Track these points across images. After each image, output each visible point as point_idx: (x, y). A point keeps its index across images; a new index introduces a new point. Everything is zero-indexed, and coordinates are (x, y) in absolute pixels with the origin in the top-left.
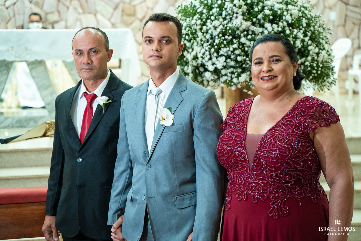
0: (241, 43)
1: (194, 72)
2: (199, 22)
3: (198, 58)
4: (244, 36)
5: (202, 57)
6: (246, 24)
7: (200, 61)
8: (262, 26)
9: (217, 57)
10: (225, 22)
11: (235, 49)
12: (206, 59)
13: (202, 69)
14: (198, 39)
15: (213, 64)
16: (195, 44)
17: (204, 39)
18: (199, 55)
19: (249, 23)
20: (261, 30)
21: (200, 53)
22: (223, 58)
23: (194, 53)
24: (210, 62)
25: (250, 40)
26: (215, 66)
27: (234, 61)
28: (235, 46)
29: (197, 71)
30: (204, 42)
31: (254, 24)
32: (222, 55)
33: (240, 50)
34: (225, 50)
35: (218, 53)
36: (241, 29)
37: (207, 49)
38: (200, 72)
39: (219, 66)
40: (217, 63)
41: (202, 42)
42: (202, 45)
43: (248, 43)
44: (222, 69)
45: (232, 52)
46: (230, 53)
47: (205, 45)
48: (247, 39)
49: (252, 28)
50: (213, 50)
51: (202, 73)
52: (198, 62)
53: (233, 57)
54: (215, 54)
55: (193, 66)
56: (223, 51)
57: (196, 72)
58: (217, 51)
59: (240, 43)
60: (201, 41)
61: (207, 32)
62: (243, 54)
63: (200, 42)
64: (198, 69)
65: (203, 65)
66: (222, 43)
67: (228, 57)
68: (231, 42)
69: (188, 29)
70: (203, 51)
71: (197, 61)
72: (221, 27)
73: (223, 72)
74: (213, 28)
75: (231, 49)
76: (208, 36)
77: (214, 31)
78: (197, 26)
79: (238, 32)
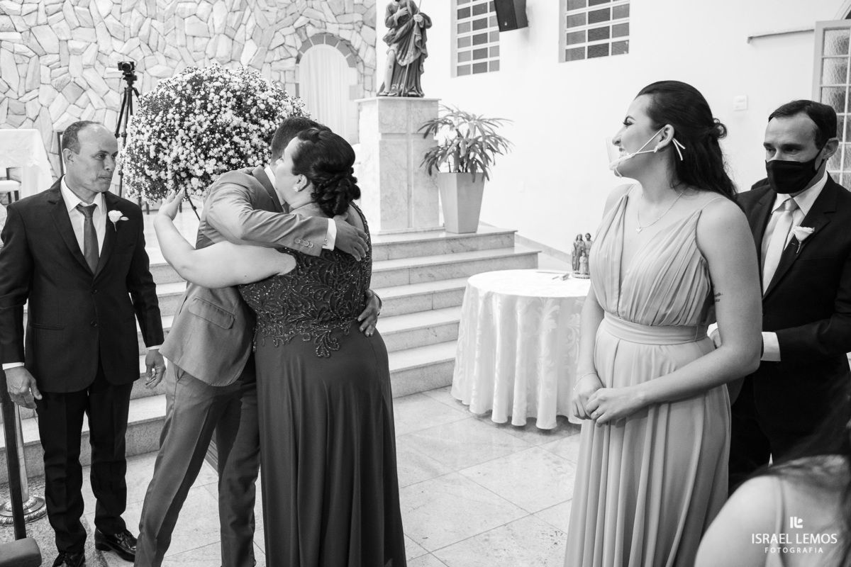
0: (234, 142)
1: (174, 178)
2: (177, 116)
3: (180, 161)
4: (237, 134)
5: (186, 160)
6: (238, 121)
7: (182, 165)
8: (255, 122)
9: (205, 160)
10: (212, 117)
11: (228, 150)
12: (192, 162)
13: (184, 175)
14: (178, 138)
15: (201, 168)
16: (174, 143)
17: (185, 137)
18: (182, 157)
19: (241, 119)
20: (256, 127)
21: (183, 154)
22: (214, 161)
23: (174, 155)
24: (197, 165)
25: (244, 139)
26: (204, 170)
27: (226, 164)
28: (228, 145)
29: (178, 177)
30: (186, 141)
31: (245, 120)
32: (211, 157)
33: (233, 151)
34: (216, 150)
35: (206, 155)
36: (232, 125)
37: (192, 149)
38: (181, 177)
39: (209, 171)
40: (206, 166)
41: (184, 142)
42: (184, 144)
43: (242, 142)
44: (212, 174)
45: (224, 153)
46: (221, 153)
47: (188, 145)
48: (240, 137)
49: (244, 125)
50: (199, 151)
51: (184, 179)
52: (180, 166)
53: (225, 159)
54: (203, 156)
55: (173, 171)
56: (213, 152)
57: (176, 178)
58: (205, 152)
59: (232, 143)
60: (182, 140)
61: (189, 129)
62: (236, 155)
63: (180, 141)
64: (179, 175)
65: (186, 170)
66: (212, 142)
67: (220, 159)
68: (221, 141)
69: (161, 125)
70: (186, 152)
71: (178, 165)
72: (208, 122)
73: (213, 177)
74: (197, 124)
75: (224, 150)
76: (191, 134)
77: (199, 127)
78: (175, 121)
79: (228, 129)
